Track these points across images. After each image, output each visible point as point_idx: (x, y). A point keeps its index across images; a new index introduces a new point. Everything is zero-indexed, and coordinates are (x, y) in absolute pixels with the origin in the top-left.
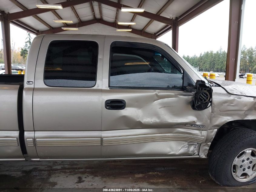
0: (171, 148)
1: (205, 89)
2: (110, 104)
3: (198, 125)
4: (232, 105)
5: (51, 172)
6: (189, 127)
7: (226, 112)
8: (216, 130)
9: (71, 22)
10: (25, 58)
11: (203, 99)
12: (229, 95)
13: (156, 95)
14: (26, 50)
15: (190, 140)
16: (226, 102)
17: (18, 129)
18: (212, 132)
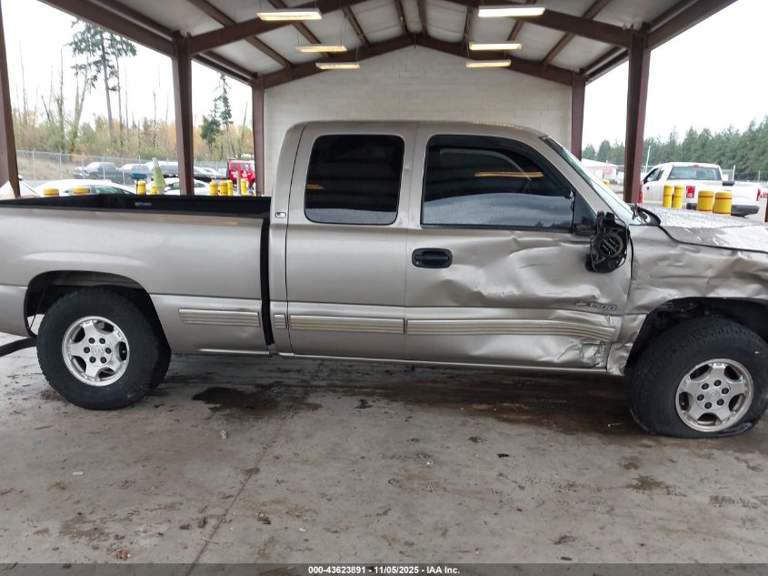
0: (544, 349)
1: (615, 231)
2: (422, 258)
3: (602, 304)
4: (678, 264)
5: (309, 389)
6: (584, 309)
7: (665, 280)
8: (643, 317)
9: (343, 49)
10: (213, 144)
11: (610, 249)
12: (673, 244)
13: (515, 241)
14: (215, 123)
15: (587, 337)
16: (664, 258)
17: (259, 295)
18: (634, 320)
